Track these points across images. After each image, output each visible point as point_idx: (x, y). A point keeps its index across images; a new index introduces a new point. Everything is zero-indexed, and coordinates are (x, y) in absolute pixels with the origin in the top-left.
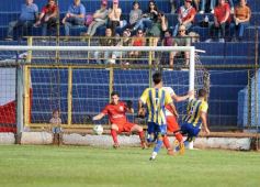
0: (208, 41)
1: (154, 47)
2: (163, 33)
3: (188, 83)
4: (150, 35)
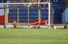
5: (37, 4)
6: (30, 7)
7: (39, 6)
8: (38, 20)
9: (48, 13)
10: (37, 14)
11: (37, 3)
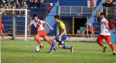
0: (32, 7)
3: (25, 20)
5: (12, 11)
6: (3, 13)
7: (13, 13)
8: (12, 30)
9: (25, 22)
10: (11, 23)
11: (11, 9)
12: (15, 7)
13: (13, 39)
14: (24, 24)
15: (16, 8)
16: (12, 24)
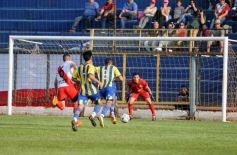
1: (194, 37)
2: (201, 25)
3: (222, 67)
4: (191, 27)
5: (186, 43)
6: (164, 49)
7: (191, 46)
8: (188, 94)
9: (222, 72)
10: (187, 74)
11: (185, 38)
12: (196, 31)
13: (190, 117)
14: (221, 77)
15: (198, 35)
16: (188, 76)
